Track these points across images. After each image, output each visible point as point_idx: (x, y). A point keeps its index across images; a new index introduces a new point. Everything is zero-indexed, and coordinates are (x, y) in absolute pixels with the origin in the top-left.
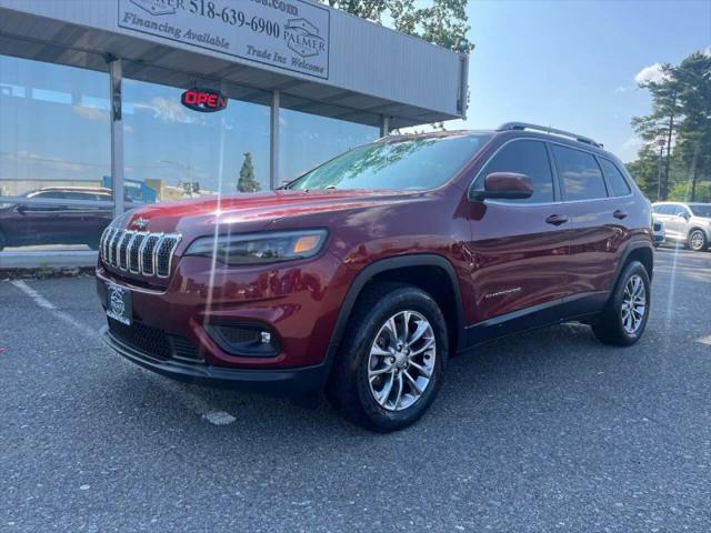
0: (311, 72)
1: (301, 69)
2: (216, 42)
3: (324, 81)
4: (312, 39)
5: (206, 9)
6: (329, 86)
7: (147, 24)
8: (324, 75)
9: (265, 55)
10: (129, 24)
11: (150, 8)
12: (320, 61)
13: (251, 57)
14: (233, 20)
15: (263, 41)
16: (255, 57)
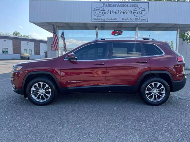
0: (142, 21)
1: (139, 21)
2: (114, 19)
3: (146, 23)
4: (142, 12)
5: (111, 12)
6: (149, 24)
7: (98, 19)
8: (147, 21)
9: (127, 19)
10: (94, 20)
11: (98, 16)
12: (145, 17)
13: (123, 21)
14: (118, 13)
15: (127, 16)
16: (124, 21)
